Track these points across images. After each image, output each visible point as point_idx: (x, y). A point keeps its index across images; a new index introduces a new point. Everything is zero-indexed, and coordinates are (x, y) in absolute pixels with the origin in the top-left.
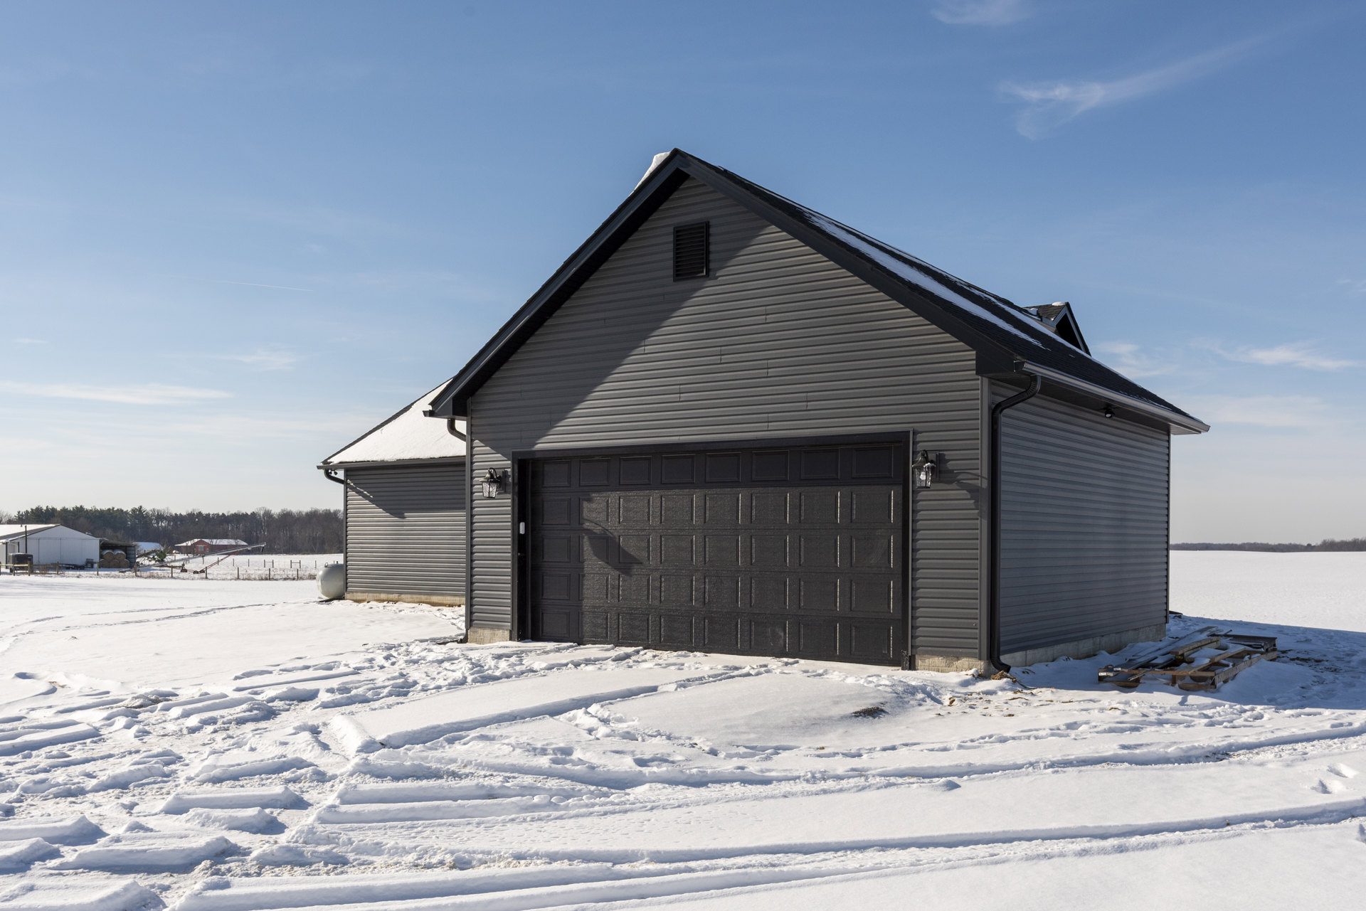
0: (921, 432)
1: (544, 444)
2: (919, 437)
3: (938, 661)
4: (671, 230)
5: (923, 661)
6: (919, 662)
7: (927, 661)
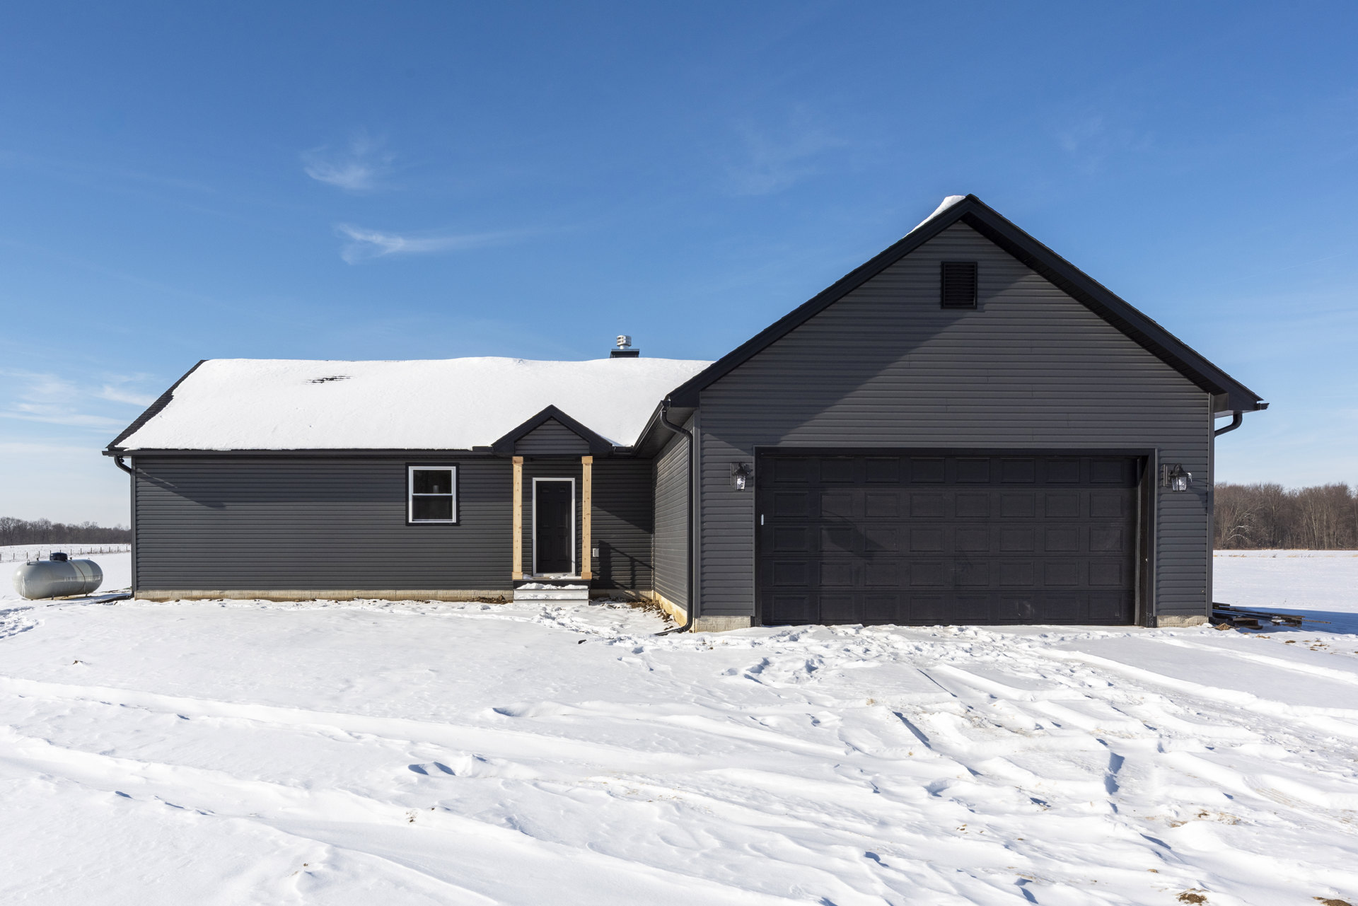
0: (1163, 450)
1: (794, 439)
2: (1162, 454)
3: (1175, 619)
4: (939, 263)
5: (1162, 620)
6: (1159, 622)
7: (1165, 619)
